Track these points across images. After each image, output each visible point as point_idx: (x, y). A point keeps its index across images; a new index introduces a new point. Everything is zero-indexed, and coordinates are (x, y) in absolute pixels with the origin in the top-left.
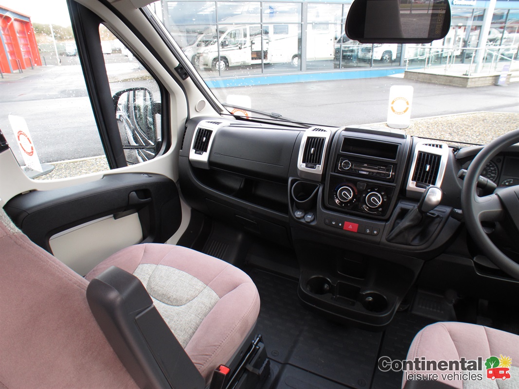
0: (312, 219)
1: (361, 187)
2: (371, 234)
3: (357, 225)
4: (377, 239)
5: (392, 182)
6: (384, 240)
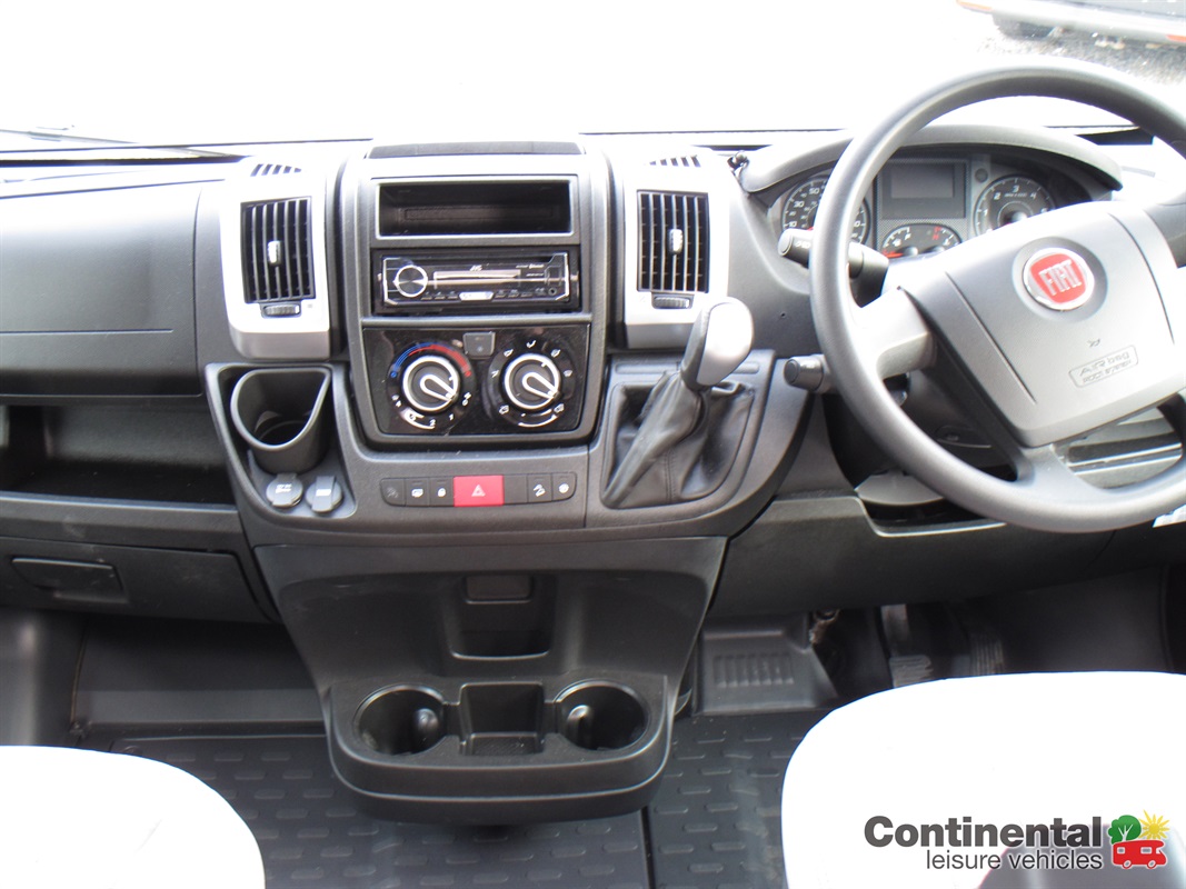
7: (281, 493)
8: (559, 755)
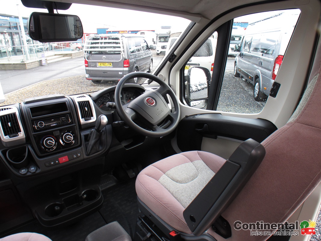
0: (36, 169)
1: (57, 134)
2: (78, 157)
3: (67, 157)
4: (82, 158)
5: (73, 123)
6: (85, 157)
7: (23, 171)
8: (86, 204)
